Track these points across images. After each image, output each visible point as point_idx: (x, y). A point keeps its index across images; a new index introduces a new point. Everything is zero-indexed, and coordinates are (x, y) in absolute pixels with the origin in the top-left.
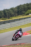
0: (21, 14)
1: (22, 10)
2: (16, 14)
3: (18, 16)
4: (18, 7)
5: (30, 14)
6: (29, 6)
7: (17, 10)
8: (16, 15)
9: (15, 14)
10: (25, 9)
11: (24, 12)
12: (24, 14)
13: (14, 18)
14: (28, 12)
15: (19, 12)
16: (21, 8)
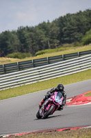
0: (70, 42)
1: (72, 29)
2: (55, 41)
3: (62, 48)
4: (62, 21)
7: (59, 28)
8: (56, 44)
9: (51, 42)
10: (82, 25)
11: (77, 35)
12: (79, 41)
13: (49, 54)
15: (64, 36)
16: (68, 24)
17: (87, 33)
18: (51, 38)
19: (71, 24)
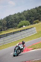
0: (12, 27)
1: (13, 22)
3: (9, 30)
4: (7, 18)
5: (24, 26)
6: (21, 16)
7: (6, 22)
8: (6, 29)
10: (17, 20)
14: (21, 24)
15: (9, 25)
16: (10, 19)
17: (20, 23)
18: (3, 26)
19: (12, 19)
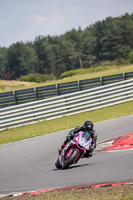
0: (111, 58)
1: (115, 40)
2: (90, 56)
4: (100, 28)
7: (95, 39)
8: (91, 62)
9: (83, 59)
10: (129, 34)
12: (124, 57)
15: (103, 49)
16: (109, 32)
18: (84, 53)
19: (113, 33)
